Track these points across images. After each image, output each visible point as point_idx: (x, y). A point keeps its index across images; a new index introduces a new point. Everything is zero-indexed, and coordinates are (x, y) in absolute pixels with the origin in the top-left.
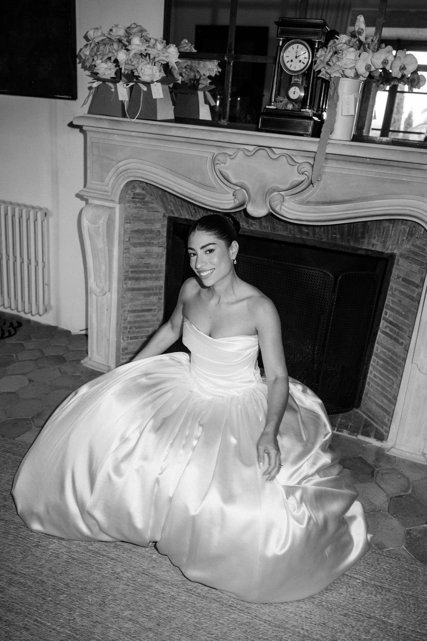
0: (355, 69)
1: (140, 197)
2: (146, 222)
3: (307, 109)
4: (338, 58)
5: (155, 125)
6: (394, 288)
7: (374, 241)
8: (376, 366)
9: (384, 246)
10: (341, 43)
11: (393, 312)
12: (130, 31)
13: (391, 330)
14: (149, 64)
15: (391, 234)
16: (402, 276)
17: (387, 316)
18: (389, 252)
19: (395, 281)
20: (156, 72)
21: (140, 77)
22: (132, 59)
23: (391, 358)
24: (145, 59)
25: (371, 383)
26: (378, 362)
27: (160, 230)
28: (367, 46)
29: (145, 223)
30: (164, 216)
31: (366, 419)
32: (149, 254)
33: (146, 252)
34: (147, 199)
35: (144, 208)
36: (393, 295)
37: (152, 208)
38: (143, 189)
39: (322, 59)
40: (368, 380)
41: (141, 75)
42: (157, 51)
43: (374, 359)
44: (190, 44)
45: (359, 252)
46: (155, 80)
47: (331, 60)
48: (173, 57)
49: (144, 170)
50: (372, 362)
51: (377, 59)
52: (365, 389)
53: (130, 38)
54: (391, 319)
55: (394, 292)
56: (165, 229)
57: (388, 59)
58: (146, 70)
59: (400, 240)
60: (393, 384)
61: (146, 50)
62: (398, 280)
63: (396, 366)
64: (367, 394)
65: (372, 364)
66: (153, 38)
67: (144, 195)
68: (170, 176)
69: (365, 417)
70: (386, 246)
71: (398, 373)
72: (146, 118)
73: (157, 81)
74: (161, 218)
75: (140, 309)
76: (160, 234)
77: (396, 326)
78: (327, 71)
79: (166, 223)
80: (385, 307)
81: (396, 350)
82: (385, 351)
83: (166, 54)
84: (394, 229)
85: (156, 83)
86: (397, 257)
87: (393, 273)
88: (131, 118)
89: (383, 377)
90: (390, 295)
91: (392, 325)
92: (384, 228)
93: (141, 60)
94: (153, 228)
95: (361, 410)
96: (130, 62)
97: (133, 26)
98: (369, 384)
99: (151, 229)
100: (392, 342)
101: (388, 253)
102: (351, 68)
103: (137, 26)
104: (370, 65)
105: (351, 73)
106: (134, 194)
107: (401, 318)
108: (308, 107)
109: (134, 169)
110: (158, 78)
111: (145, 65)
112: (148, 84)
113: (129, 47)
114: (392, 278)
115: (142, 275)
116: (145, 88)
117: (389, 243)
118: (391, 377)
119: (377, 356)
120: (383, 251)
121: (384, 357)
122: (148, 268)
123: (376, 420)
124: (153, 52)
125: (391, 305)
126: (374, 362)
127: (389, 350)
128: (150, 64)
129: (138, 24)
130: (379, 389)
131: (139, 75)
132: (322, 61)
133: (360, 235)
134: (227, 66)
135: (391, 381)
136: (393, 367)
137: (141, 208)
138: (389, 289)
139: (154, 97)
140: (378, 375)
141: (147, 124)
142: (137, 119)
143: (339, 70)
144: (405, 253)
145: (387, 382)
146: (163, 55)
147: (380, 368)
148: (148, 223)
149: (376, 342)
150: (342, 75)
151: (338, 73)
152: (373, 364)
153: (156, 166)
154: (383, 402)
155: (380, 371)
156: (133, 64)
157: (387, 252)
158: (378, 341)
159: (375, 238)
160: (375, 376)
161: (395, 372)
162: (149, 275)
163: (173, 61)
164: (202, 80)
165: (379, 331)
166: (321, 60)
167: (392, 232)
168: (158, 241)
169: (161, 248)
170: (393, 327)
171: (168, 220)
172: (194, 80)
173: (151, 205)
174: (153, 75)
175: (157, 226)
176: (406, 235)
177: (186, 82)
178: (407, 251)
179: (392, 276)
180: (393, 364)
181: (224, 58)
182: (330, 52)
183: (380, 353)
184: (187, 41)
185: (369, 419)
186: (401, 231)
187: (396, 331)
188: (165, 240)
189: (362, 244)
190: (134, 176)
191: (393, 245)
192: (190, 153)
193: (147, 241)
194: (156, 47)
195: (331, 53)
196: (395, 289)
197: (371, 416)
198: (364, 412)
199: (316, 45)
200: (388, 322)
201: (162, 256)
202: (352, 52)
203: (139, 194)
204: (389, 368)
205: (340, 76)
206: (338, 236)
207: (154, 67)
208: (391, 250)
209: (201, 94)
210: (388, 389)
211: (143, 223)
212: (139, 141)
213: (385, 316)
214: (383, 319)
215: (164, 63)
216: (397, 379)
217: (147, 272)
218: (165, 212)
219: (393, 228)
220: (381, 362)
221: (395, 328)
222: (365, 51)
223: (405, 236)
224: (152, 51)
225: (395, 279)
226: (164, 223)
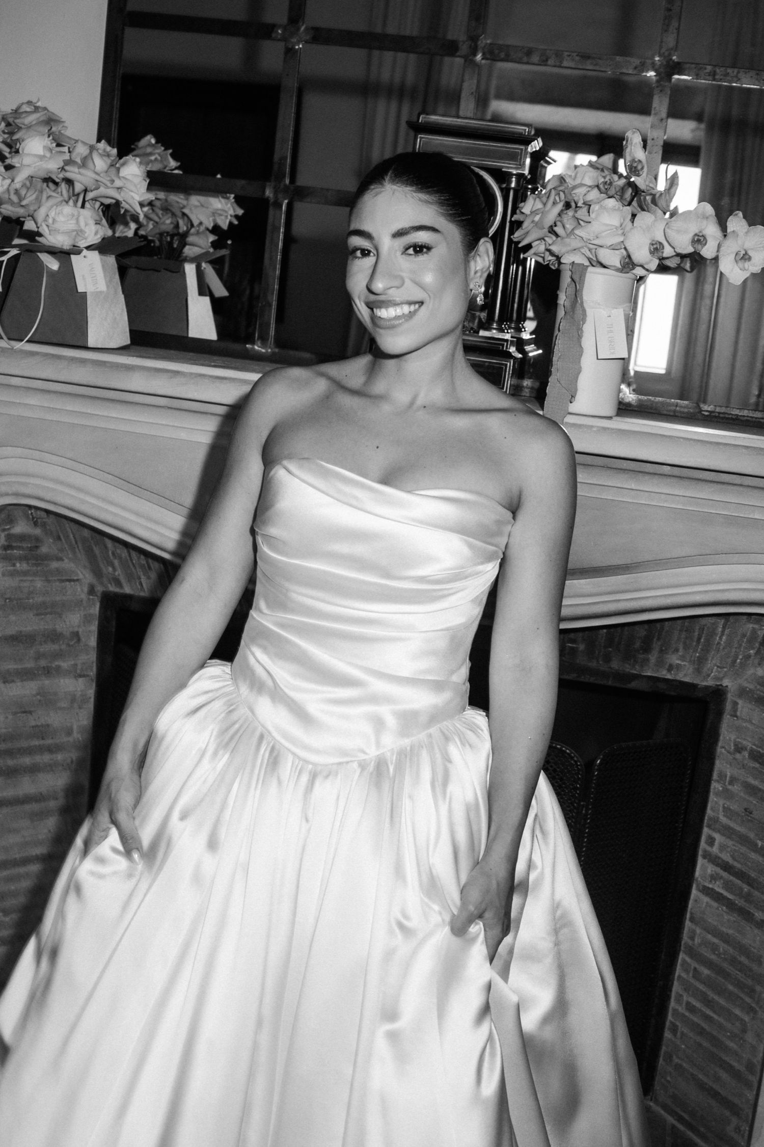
0: (625, 249)
1: (25, 545)
2: (42, 610)
3: (494, 331)
4: (578, 219)
5: (83, 361)
6: (729, 774)
7: (674, 659)
8: (692, 981)
9: (698, 671)
10: (582, 185)
11: (729, 837)
12: (17, 121)
13: (727, 886)
14: (67, 202)
15: (719, 643)
16: (750, 746)
17: (715, 850)
18: (710, 682)
19: (731, 757)
20: (86, 225)
21: (40, 235)
22: (23, 192)
23: (733, 961)
24: (54, 191)
25: (682, 1028)
26: (695, 969)
27: (80, 630)
28: (649, 198)
29: (37, 615)
30: (92, 590)
31: (673, 1126)
32: (47, 700)
33: (38, 694)
34: (44, 549)
35: (35, 574)
36: (727, 794)
37: (58, 571)
38: (36, 524)
39: (537, 218)
40: (670, 1017)
41: (44, 229)
42: (94, 176)
43: (684, 961)
44: (163, 148)
45: (634, 685)
46: (82, 244)
47: (558, 223)
48: (133, 189)
49: (44, 478)
50: (679, 971)
51: (678, 231)
52: (665, 1041)
53: (15, 137)
54: (726, 857)
55: (730, 787)
56: (94, 627)
57: (704, 233)
58: (61, 218)
59: (741, 657)
60: (744, 1031)
61: (63, 169)
62: (738, 756)
63: (749, 982)
64: (669, 1057)
65: (679, 977)
66: (83, 142)
67: (37, 539)
68: (120, 496)
69: (670, 1120)
70: (705, 669)
71: (757, 1003)
72: (55, 341)
73: (88, 248)
74: (84, 596)
75: (17, 856)
76: (79, 640)
77: (741, 875)
78: (552, 248)
79: (96, 609)
80: (705, 824)
81: (746, 941)
82: (715, 940)
83: (118, 183)
84: (727, 631)
85: (85, 252)
86: (730, 696)
87: (721, 738)
88: (10, 339)
89: (715, 1012)
90: (717, 794)
91: (730, 873)
92: (702, 629)
93: (48, 192)
94: (60, 627)
95: (656, 1102)
96: (15, 198)
97: (26, 108)
98: (674, 1030)
99: (55, 630)
100: (732, 919)
101: (707, 687)
102: (613, 248)
103: (37, 109)
104: (660, 243)
105: (614, 259)
106: (9, 537)
107: (753, 855)
108: (495, 326)
109: (16, 474)
110: (95, 239)
111: (57, 205)
112: (64, 255)
113: (15, 161)
114: (719, 750)
115: (27, 760)
116: (53, 264)
117: (712, 663)
118: (737, 1012)
119: (691, 952)
120: (696, 681)
121: (713, 957)
122: (43, 739)
123: (702, 1129)
124: (82, 178)
125: (723, 820)
126: (687, 971)
127: (726, 939)
128: (71, 202)
129: (39, 104)
130: (705, 1044)
131: (40, 230)
132: (537, 225)
133: (638, 644)
134: (271, 212)
135: (738, 1024)
136: (740, 985)
137: (25, 573)
138: (715, 776)
139: (80, 290)
140: (698, 1005)
141: (59, 357)
142: (28, 341)
143: (582, 247)
144: (751, 687)
145: (728, 1025)
146: (112, 186)
147: (701, 987)
148: (46, 614)
149: (688, 916)
150: (589, 260)
151: (579, 254)
152: (684, 975)
153: (81, 467)
154: (717, 1079)
155: (704, 994)
156: (24, 203)
157: (705, 683)
158: (691, 913)
159: (677, 650)
160: (691, 1008)
161: (748, 1000)
162: (46, 758)
163: (133, 198)
164: (193, 235)
165: (694, 886)
166: (533, 221)
167: (721, 638)
168: (73, 663)
169: (81, 680)
170: (731, 878)
171: (102, 603)
172: (172, 236)
173: (55, 565)
174: (79, 232)
175: (73, 620)
176: (757, 645)
177: (150, 238)
178: (759, 684)
179: (720, 744)
180: (740, 976)
181: (264, 192)
182: (554, 203)
183: (700, 945)
184: (153, 141)
185: (681, 1127)
186: (744, 635)
187: (741, 889)
188: (93, 656)
189: (642, 666)
190: (16, 494)
191: (722, 668)
192: (183, 435)
193: (43, 663)
194: (90, 165)
195: (560, 206)
196: (731, 777)
197: (686, 1116)
198: (665, 1107)
199: (511, 182)
200: (717, 865)
201: (85, 700)
202: (614, 209)
203: (22, 537)
204: (731, 987)
205: (587, 263)
206: (582, 647)
207: (82, 210)
208: (717, 678)
209: (190, 270)
210: (731, 1045)
211: (31, 615)
212: (34, 400)
213: (708, 848)
214: (704, 857)
215: (107, 201)
216: (753, 1018)
217: (41, 750)
218: (94, 581)
219: (724, 628)
220: (706, 972)
221: (738, 882)
222: (643, 210)
223: (753, 649)
224: (80, 173)
225: (729, 752)
226: (92, 611)
